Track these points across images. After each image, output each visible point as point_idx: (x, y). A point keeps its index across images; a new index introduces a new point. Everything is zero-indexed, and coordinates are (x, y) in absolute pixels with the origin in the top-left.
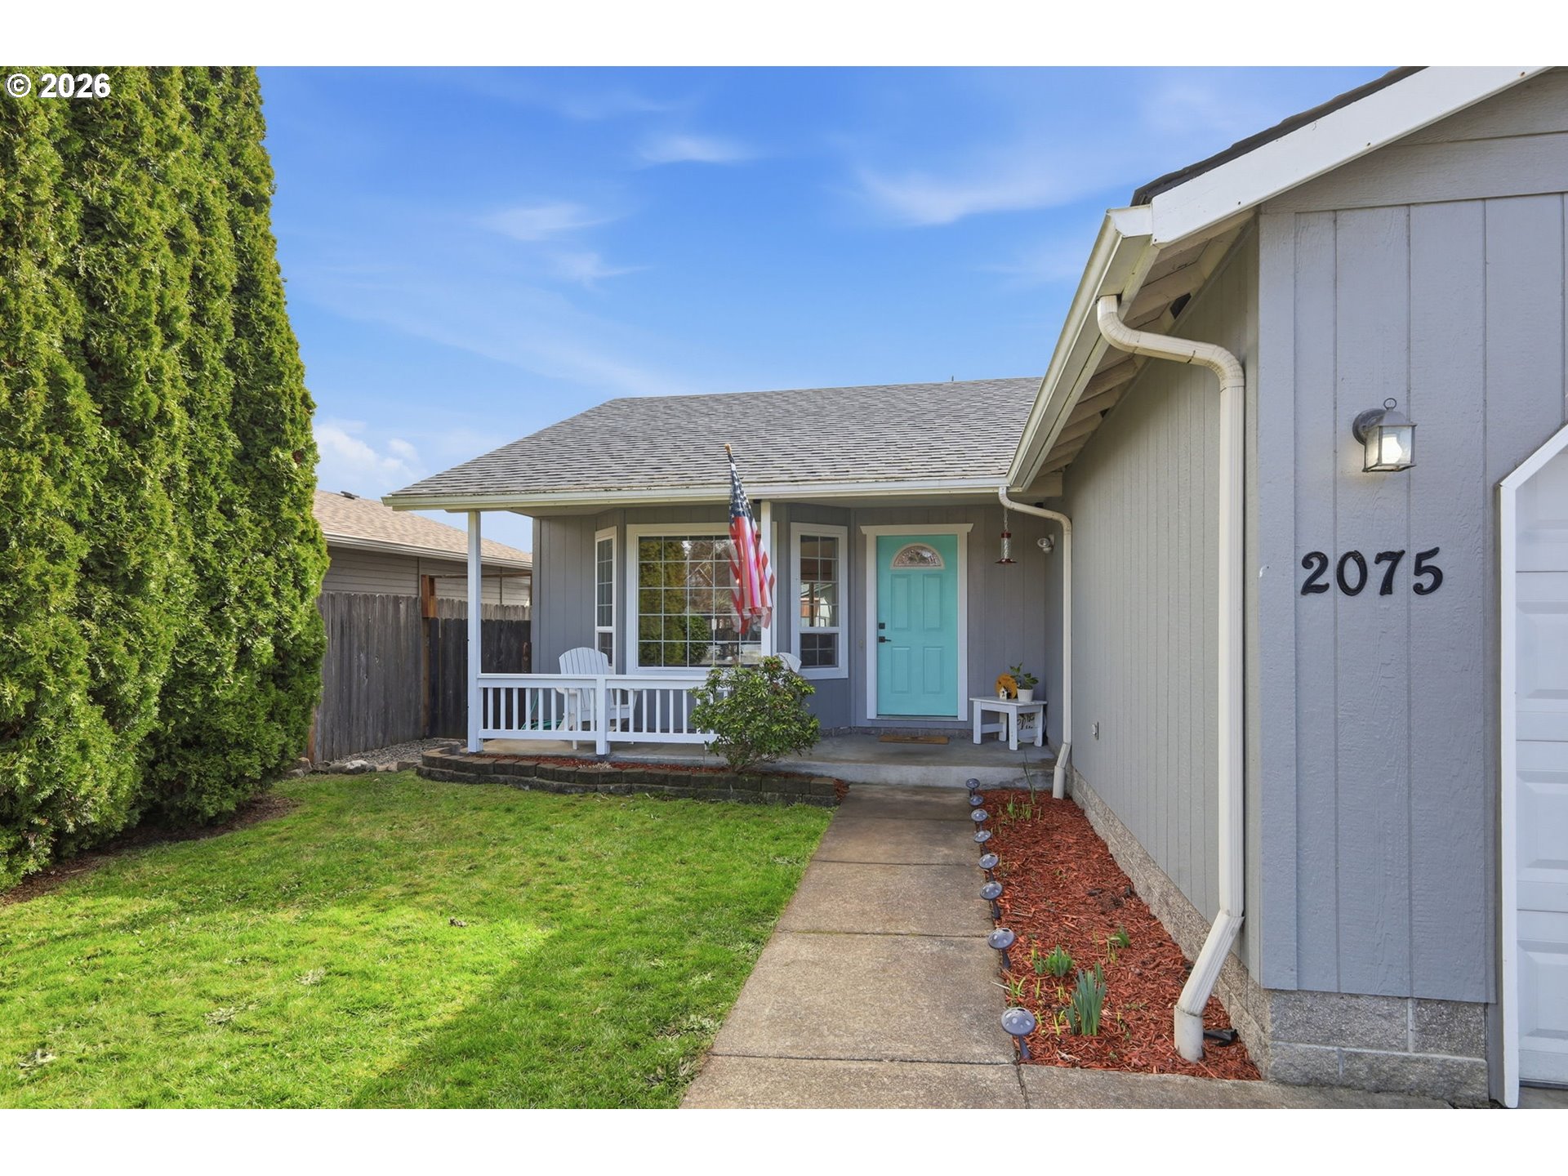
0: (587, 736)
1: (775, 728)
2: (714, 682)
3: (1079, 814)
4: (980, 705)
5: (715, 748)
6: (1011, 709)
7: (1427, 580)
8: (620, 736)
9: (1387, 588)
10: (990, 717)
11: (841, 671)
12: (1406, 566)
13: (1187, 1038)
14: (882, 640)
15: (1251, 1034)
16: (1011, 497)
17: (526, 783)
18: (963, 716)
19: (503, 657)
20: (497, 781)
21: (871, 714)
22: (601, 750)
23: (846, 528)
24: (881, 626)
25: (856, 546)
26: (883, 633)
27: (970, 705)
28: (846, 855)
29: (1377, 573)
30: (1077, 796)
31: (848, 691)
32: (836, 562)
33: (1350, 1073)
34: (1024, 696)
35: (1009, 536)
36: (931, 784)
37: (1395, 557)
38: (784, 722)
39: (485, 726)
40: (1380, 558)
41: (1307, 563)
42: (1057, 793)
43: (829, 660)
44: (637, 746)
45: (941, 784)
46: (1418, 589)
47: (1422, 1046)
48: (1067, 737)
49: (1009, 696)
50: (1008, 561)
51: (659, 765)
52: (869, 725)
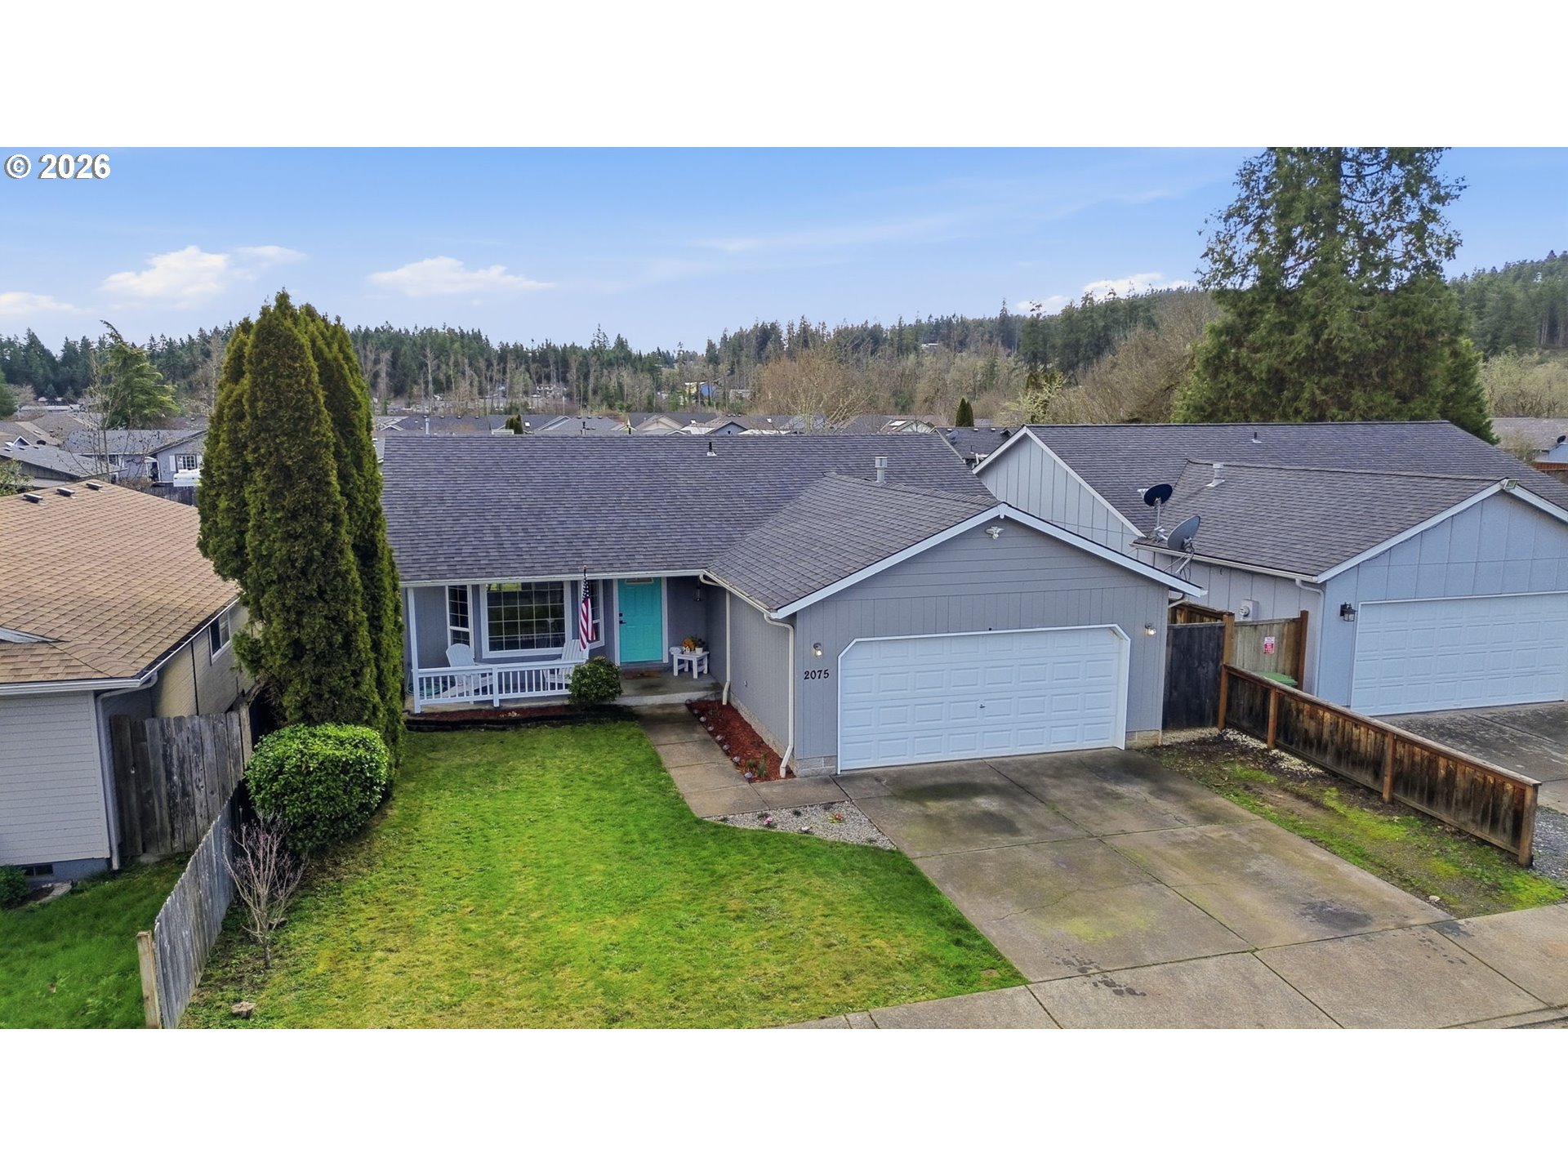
0: (488, 697)
3: (735, 711)
4: (677, 657)
5: (568, 697)
6: (692, 657)
7: (826, 675)
8: (505, 696)
9: (819, 678)
12: (823, 673)
13: (783, 773)
14: (621, 622)
15: (794, 770)
18: (666, 659)
21: (617, 663)
22: (496, 704)
24: (621, 615)
26: (622, 618)
27: (670, 654)
28: (663, 742)
29: (818, 675)
30: (733, 703)
31: (607, 651)
33: (812, 773)
34: (699, 651)
36: (667, 703)
37: (821, 671)
40: (818, 671)
41: (805, 673)
42: (724, 703)
44: (517, 700)
45: (671, 702)
47: (825, 766)
48: (728, 679)
49: (690, 650)
51: (530, 709)
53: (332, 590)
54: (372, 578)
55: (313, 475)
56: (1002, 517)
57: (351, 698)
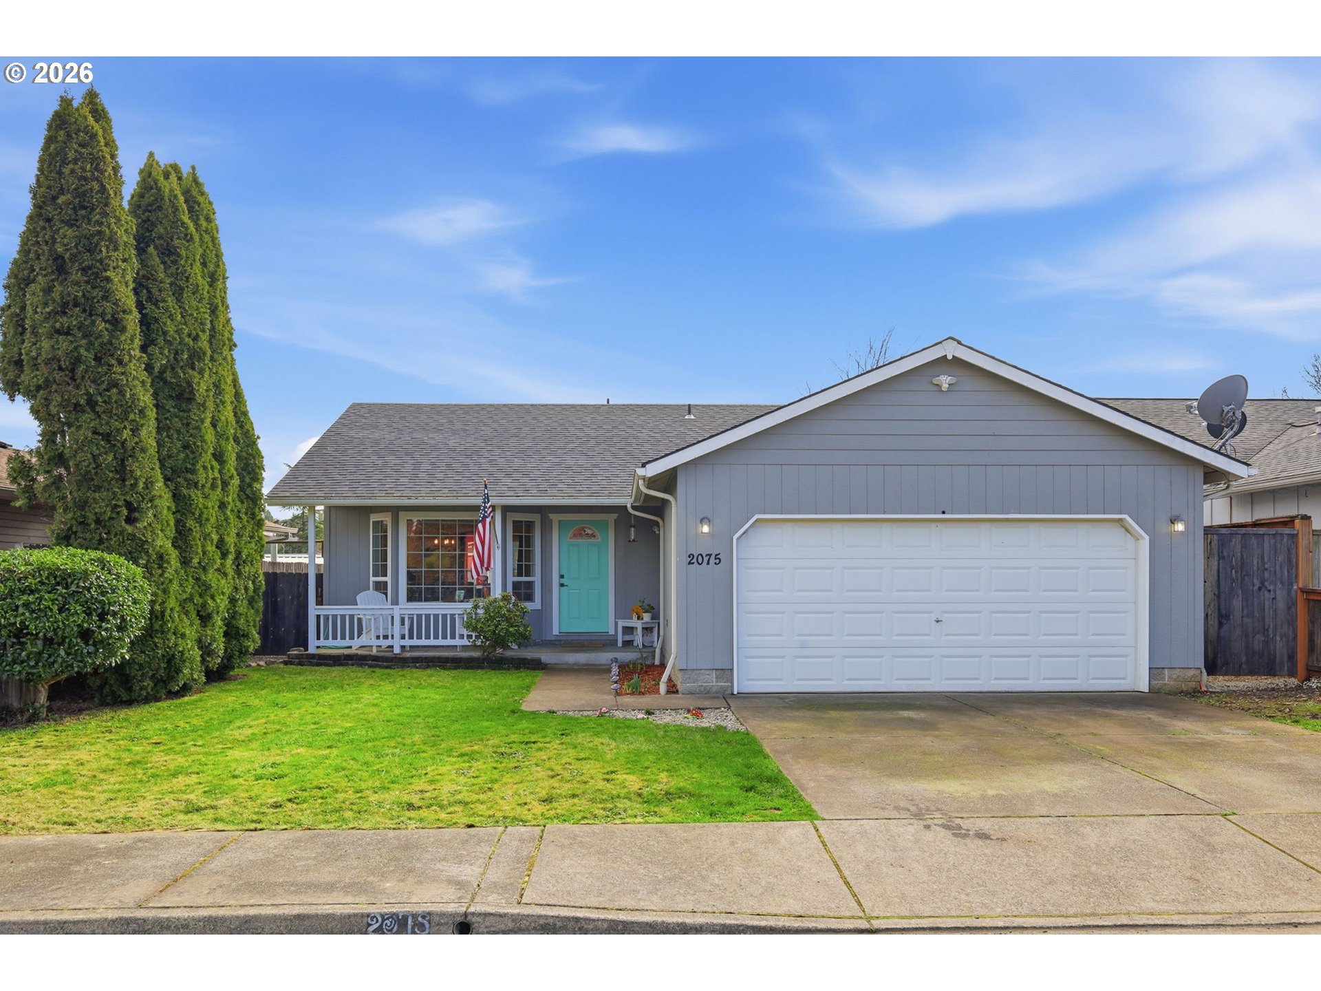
0: (389, 642)
1: (511, 629)
2: (476, 607)
4: (621, 623)
6: (639, 625)
7: (718, 561)
8: (407, 642)
9: (708, 563)
10: (629, 630)
11: (535, 605)
12: (713, 557)
13: (663, 688)
14: (562, 585)
15: (679, 684)
16: (633, 507)
17: (367, 664)
18: (612, 632)
19: (302, 598)
20: (347, 664)
21: (556, 631)
22: (397, 650)
23: (539, 515)
24: (562, 577)
25: (546, 526)
26: (563, 581)
27: (616, 623)
29: (706, 559)
31: (543, 616)
32: (533, 537)
33: (700, 690)
34: (647, 617)
35: (634, 527)
36: (593, 662)
37: (710, 555)
38: (516, 626)
39: (318, 638)
40: (707, 555)
41: (689, 557)
42: (657, 663)
43: (529, 598)
45: (597, 663)
46: (716, 563)
47: (717, 682)
49: (638, 618)
50: (634, 540)
52: (554, 639)
53: (104, 402)
54: (188, 424)
55: (89, 268)
56: (950, 357)
57: (122, 533)
